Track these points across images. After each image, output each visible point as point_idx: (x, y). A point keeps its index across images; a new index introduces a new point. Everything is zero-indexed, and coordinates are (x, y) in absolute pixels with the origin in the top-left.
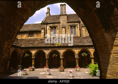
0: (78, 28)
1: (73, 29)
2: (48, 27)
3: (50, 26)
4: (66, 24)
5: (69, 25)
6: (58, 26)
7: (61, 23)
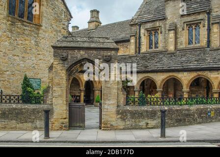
0: (204, 27)
1: (194, 30)
2: (142, 31)
3: (146, 28)
4: (178, 20)
5: (184, 23)
6: (163, 26)
7: (169, 18)
